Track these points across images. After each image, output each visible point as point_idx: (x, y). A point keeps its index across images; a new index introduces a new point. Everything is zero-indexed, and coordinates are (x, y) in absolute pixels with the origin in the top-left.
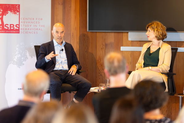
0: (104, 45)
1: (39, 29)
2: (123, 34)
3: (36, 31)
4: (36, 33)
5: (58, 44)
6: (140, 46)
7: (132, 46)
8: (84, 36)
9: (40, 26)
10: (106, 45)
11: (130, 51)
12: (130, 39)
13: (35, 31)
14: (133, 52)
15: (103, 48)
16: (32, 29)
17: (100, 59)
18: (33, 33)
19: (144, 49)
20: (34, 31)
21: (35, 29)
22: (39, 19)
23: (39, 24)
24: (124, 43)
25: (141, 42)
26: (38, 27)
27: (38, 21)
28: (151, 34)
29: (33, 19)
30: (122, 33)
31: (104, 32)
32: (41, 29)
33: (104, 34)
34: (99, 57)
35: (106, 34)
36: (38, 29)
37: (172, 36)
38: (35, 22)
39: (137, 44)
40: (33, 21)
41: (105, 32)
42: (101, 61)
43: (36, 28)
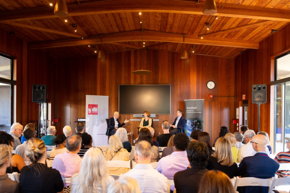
2: (130, 115)
7: (134, 119)
19: (142, 120)
24: (131, 118)
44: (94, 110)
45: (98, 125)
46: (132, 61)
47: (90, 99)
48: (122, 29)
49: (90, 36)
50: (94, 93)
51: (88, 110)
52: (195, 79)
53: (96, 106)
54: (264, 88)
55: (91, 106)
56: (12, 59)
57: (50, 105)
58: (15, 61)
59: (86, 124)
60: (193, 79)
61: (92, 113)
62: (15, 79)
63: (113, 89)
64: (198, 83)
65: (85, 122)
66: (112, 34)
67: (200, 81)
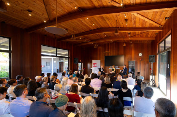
19: (112, 69)
28: (113, 67)
37: (115, 67)
44: (95, 65)
45: (97, 70)
46: (110, 47)
47: (94, 62)
48: (101, 38)
49: (92, 41)
50: (96, 59)
51: (93, 65)
52: (134, 53)
53: (96, 64)
54: (154, 56)
55: (94, 64)
56: (68, 50)
57: (82, 64)
58: (69, 51)
59: (93, 70)
60: (133, 52)
61: (95, 66)
62: (69, 56)
63: (103, 57)
64: (135, 54)
65: (92, 69)
66: (99, 39)
67: (136, 53)
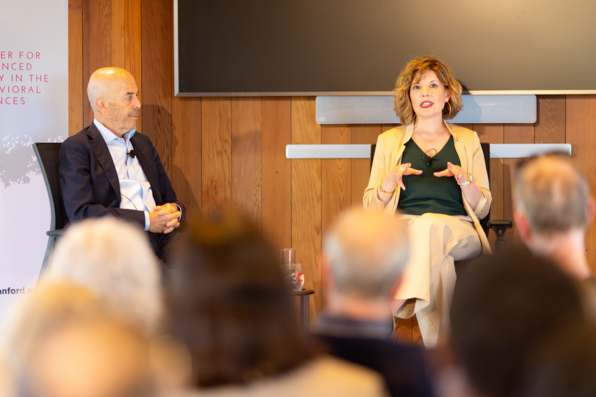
0: (226, 141)
1: (31, 89)
2: (293, 102)
3: (20, 95)
4: (19, 101)
5: (115, 137)
6: (351, 143)
7: (324, 141)
8: (159, 111)
9: (34, 78)
10: (235, 141)
11: (316, 159)
12: (321, 119)
13: (15, 95)
14: (325, 163)
15: (226, 151)
16: (6, 88)
17: (215, 188)
18: (10, 101)
20: (12, 95)
21: (16, 89)
22: (30, 55)
23: (31, 72)
24: (296, 132)
25: (354, 129)
26: (27, 83)
27: (24, 60)
29: (10, 55)
30: (290, 98)
31: (225, 98)
32: (35, 90)
33: (227, 103)
34: (212, 182)
35: (234, 102)
36: (27, 90)
38: (16, 67)
39: (341, 134)
40: (10, 61)
41: (231, 98)
42: (216, 194)
43: (19, 84)
